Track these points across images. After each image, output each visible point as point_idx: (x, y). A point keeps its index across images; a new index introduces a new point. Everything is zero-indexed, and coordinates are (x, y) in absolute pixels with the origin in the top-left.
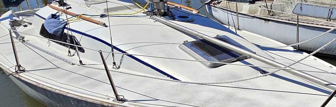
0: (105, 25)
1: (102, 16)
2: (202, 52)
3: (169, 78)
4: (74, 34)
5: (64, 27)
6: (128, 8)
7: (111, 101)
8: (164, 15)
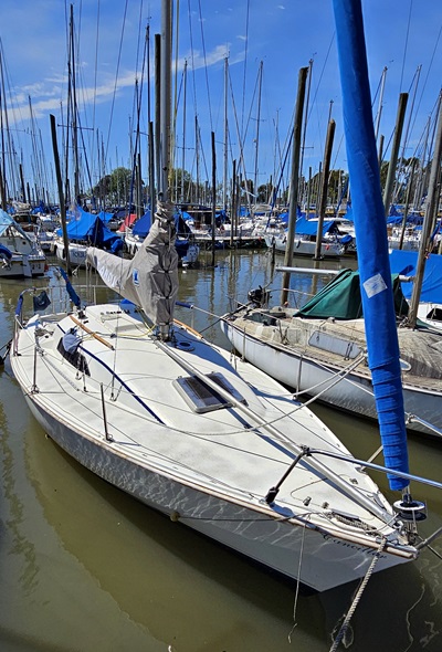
0: (112, 348)
1: (112, 336)
2: (192, 393)
3: (156, 420)
4: (85, 354)
5: (78, 346)
6: (136, 327)
7: (100, 439)
8: (167, 340)
